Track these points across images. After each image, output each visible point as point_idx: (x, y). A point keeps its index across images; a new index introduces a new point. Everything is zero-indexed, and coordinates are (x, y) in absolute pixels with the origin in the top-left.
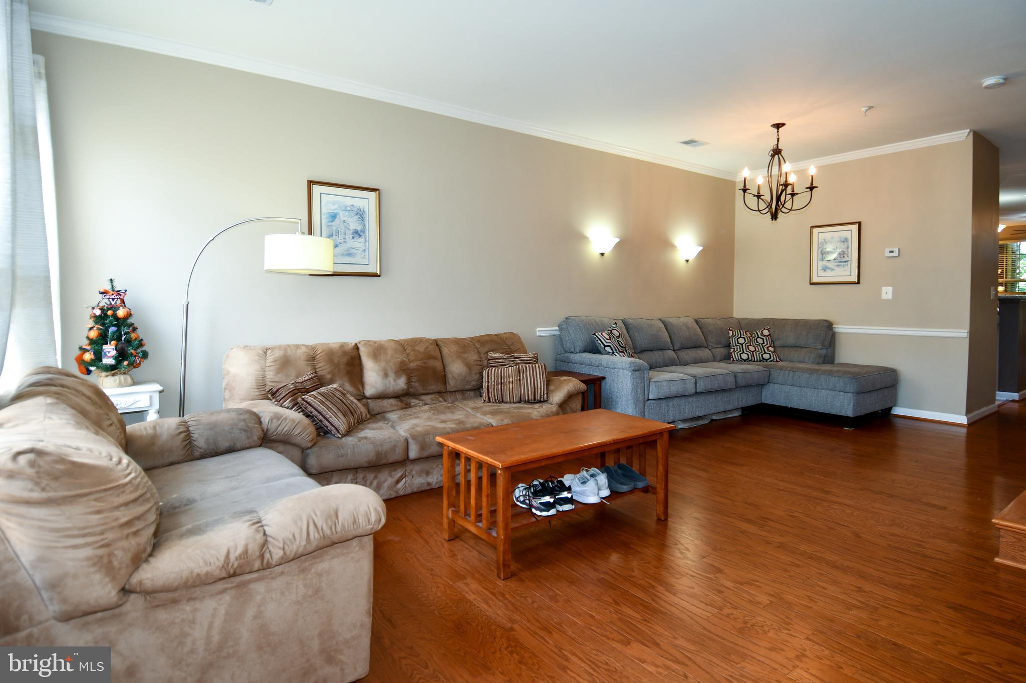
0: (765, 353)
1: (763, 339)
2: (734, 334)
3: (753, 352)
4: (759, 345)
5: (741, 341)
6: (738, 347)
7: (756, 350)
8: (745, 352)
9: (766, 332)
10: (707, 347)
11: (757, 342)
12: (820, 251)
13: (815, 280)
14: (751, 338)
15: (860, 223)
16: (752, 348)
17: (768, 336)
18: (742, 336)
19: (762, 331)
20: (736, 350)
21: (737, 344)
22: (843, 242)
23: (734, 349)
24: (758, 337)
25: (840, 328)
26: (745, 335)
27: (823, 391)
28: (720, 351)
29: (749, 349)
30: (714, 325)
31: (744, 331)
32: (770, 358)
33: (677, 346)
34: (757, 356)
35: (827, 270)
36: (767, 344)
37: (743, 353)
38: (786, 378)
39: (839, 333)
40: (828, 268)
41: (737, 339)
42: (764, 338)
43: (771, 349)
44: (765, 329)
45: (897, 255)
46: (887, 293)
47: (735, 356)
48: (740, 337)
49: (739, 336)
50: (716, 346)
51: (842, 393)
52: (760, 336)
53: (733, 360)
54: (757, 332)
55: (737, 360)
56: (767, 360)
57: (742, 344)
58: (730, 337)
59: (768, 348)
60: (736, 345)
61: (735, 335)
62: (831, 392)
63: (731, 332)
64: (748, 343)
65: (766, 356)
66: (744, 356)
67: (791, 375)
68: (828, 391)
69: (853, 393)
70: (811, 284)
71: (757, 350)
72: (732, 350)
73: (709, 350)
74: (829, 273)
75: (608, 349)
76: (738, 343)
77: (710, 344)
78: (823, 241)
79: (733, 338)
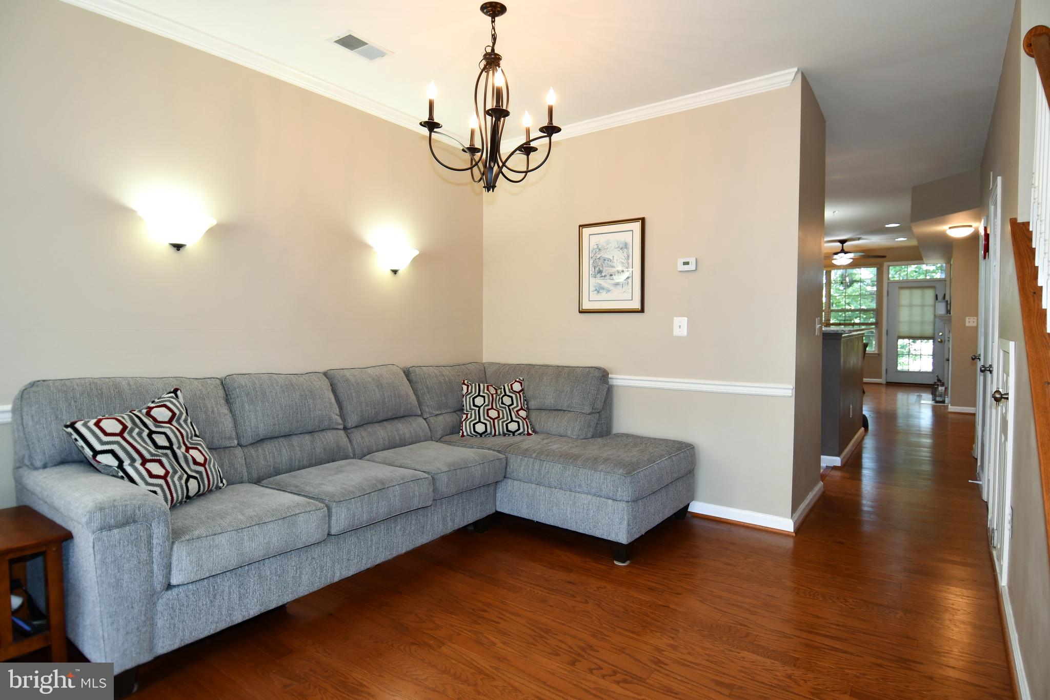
0: (512, 421)
1: (511, 397)
2: (469, 391)
3: (494, 420)
4: (505, 408)
5: (479, 401)
6: (473, 411)
7: (499, 416)
8: (482, 420)
9: (517, 387)
10: (421, 415)
11: (502, 403)
12: (591, 262)
13: (586, 306)
14: (494, 396)
15: (643, 220)
16: (493, 414)
17: (519, 392)
18: (481, 394)
19: (511, 385)
20: (469, 417)
21: (472, 407)
22: (621, 249)
23: (467, 414)
24: (505, 395)
25: (618, 380)
26: (486, 391)
27: (583, 496)
28: (443, 421)
29: (488, 416)
30: (437, 376)
31: (486, 385)
32: (519, 429)
33: (352, 420)
34: (500, 427)
35: (601, 291)
36: (517, 406)
37: (480, 421)
38: (530, 471)
39: (618, 386)
40: (603, 289)
41: (474, 399)
42: (514, 396)
43: (523, 414)
44: (516, 381)
45: (694, 269)
46: (681, 326)
47: (466, 428)
48: (479, 395)
49: (477, 394)
50: (438, 413)
51: (610, 501)
52: (508, 393)
53: (463, 436)
54: (504, 386)
55: (468, 435)
56: (514, 433)
57: (479, 407)
58: (463, 396)
59: (517, 411)
60: (470, 409)
61: (471, 392)
62: (594, 498)
63: (465, 387)
64: (488, 405)
65: (513, 427)
66: (480, 428)
67: (537, 466)
68: (590, 497)
69: (627, 502)
70: (580, 312)
71: (501, 416)
72: (464, 416)
73: (425, 419)
74: (604, 295)
75: (107, 460)
76: (474, 405)
77: (427, 410)
78: (596, 247)
79: (468, 397)
